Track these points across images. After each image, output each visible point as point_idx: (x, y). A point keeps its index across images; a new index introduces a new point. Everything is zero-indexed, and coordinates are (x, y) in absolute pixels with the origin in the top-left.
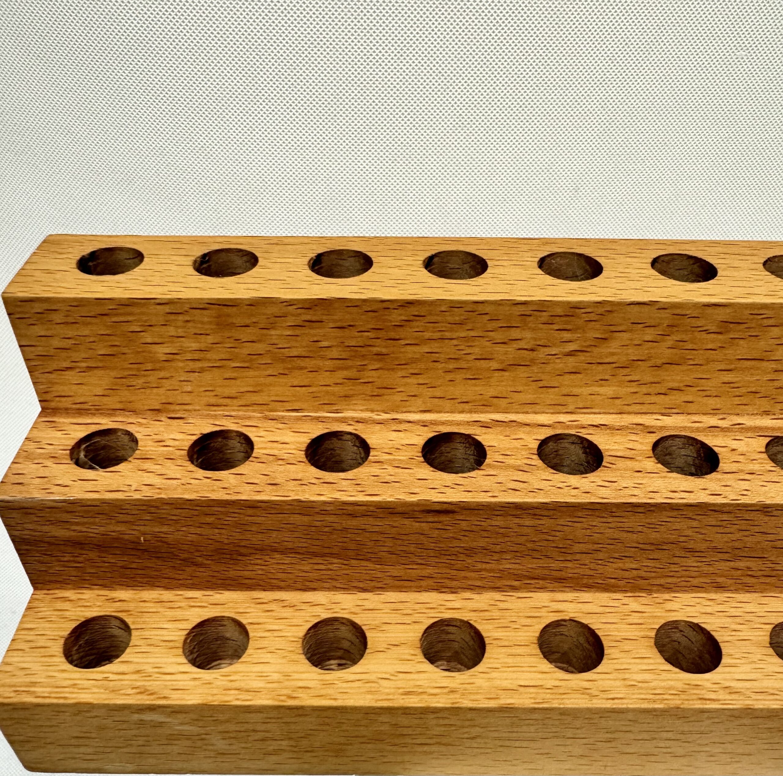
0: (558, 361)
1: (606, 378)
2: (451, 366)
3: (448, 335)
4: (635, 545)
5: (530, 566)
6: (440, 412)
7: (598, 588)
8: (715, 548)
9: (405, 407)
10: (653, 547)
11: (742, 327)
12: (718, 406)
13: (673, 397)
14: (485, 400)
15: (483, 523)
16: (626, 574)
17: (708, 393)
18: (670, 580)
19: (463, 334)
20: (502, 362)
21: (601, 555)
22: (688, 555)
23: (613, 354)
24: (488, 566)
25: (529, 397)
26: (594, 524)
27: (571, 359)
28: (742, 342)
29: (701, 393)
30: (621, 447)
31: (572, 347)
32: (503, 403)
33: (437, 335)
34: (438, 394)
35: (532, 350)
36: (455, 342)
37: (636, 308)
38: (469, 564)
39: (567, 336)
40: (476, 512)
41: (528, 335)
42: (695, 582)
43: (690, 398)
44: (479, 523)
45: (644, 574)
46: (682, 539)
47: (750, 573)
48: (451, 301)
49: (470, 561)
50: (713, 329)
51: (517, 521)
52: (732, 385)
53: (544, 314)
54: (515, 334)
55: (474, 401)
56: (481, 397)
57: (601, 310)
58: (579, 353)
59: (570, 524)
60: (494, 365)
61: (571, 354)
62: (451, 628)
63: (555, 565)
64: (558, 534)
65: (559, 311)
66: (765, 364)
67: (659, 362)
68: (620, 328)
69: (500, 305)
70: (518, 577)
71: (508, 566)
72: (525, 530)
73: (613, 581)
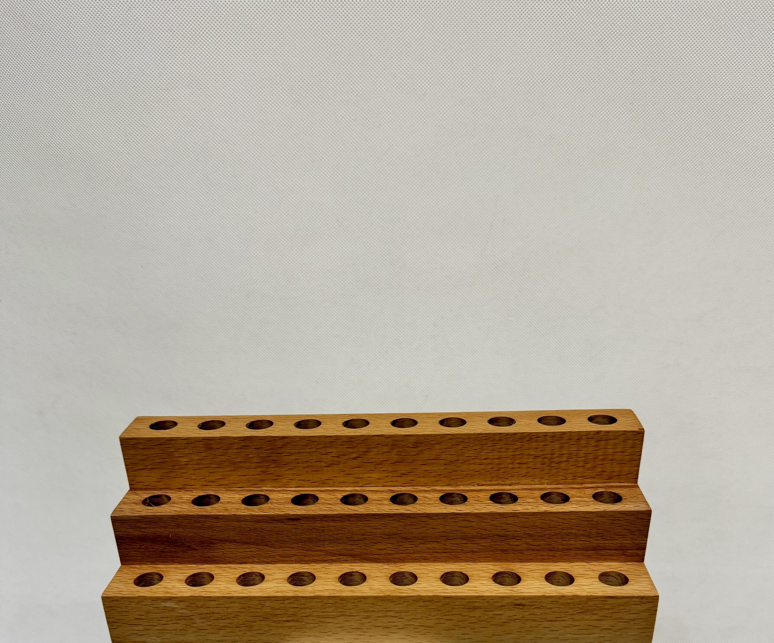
0: (350, 462)
1: (373, 469)
2: (305, 465)
3: (302, 451)
4: (380, 536)
5: (338, 548)
6: (303, 487)
7: (371, 560)
8: (415, 537)
9: (288, 485)
10: (388, 537)
11: (423, 445)
12: (426, 482)
13: (404, 478)
14: (323, 481)
15: (312, 525)
16: (381, 552)
17: (419, 476)
18: (401, 555)
19: (308, 451)
20: (326, 463)
21: (367, 542)
22: (405, 540)
23: (372, 458)
24: (320, 548)
25: (342, 479)
26: (359, 524)
27: (355, 461)
28: (425, 451)
29: (416, 476)
30: (377, 497)
31: (354, 455)
32: (331, 482)
33: (297, 451)
34: (302, 479)
35: (338, 457)
36: (305, 454)
37: (376, 438)
38: (311, 547)
39: (351, 450)
40: (309, 519)
41: (334, 450)
42: (413, 556)
43: (412, 478)
44: (311, 525)
45: (389, 552)
46: (399, 532)
47: (436, 551)
48: (301, 436)
49: (311, 546)
50: (411, 446)
51: (326, 523)
52: (428, 472)
53: (339, 441)
54: (329, 450)
55: (317, 482)
56: (320, 480)
57: (362, 439)
58: (359, 458)
59: (349, 525)
60: (323, 464)
61: (355, 458)
62: (304, 577)
63: (349, 547)
64: (345, 530)
65: (345, 440)
66: (439, 461)
67: (393, 461)
68: (372, 446)
69: (320, 437)
70: (334, 555)
71: (328, 548)
72: (331, 528)
73: (376, 556)
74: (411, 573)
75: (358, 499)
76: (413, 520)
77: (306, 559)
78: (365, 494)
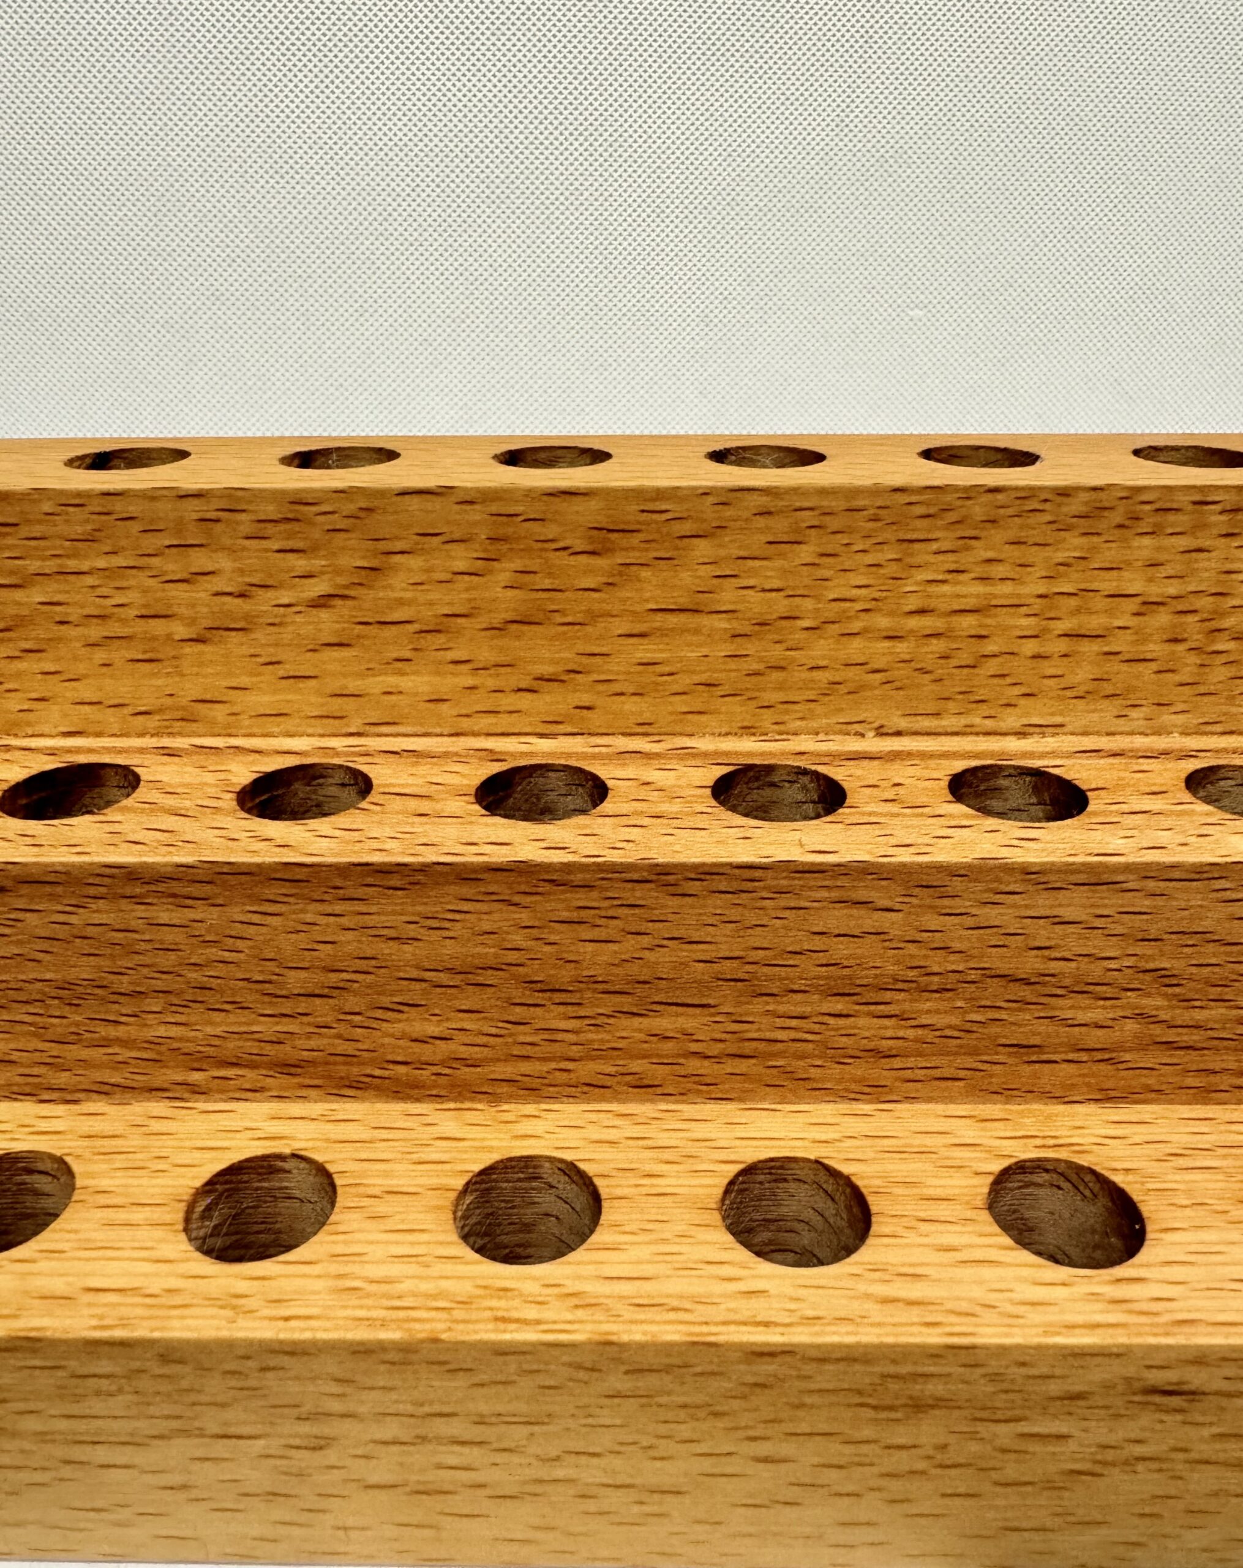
0: (298, 619)
1: (407, 654)
2: (95, 632)
3: (72, 564)
4: (414, 974)
5: (209, 1030)
6: (99, 735)
7: (377, 1088)
8: (593, 980)
9: (29, 724)
10: (457, 980)
11: (635, 540)
12: (647, 717)
13: (548, 698)
14: (184, 708)
15: (73, 919)
16: (426, 1052)
17: (617, 687)
18: (525, 1067)
19: (101, 563)
20: (192, 622)
21: (352, 1002)
22: (538, 998)
23: (401, 602)
24: (120, 1032)
25: (262, 701)
26: (309, 917)
27: (324, 614)
28: (645, 573)
29: (601, 687)
30: (420, 781)
31: (319, 587)
32: (219, 713)
33: (51, 566)
34: (88, 696)
35: (242, 595)
36: (90, 580)
37: (414, 502)
38: (77, 1024)
39: (300, 564)
40: (48, 889)
41: (224, 562)
42: (586, 1070)
43: (586, 699)
44: (62, 918)
45: (464, 1052)
46: (513, 957)
47: (694, 1047)
48: (62, 492)
49: (78, 1018)
50: (579, 545)
51: (141, 911)
52: (657, 668)
53: (243, 517)
54: (200, 560)
55: (160, 711)
56: (169, 701)
57: (350, 508)
58: (338, 602)
59: (256, 918)
60: (180, 630)
61: (322, 602)
62: (36, 1177)
63: (266, 1028)
64: (240, 944)
65: (270, 510)
66: (705, 621)
67: (497, 619)
68: (399, 546)
69: (153, 499)
70: (196, 1061)
71: (162, 1031)
72: (170, 936)
73: (402, 1070)
74: (572, 1165)
75: (333, 790)
76: (581, 898)
77: (63, 1078)
78: (364, 769)
